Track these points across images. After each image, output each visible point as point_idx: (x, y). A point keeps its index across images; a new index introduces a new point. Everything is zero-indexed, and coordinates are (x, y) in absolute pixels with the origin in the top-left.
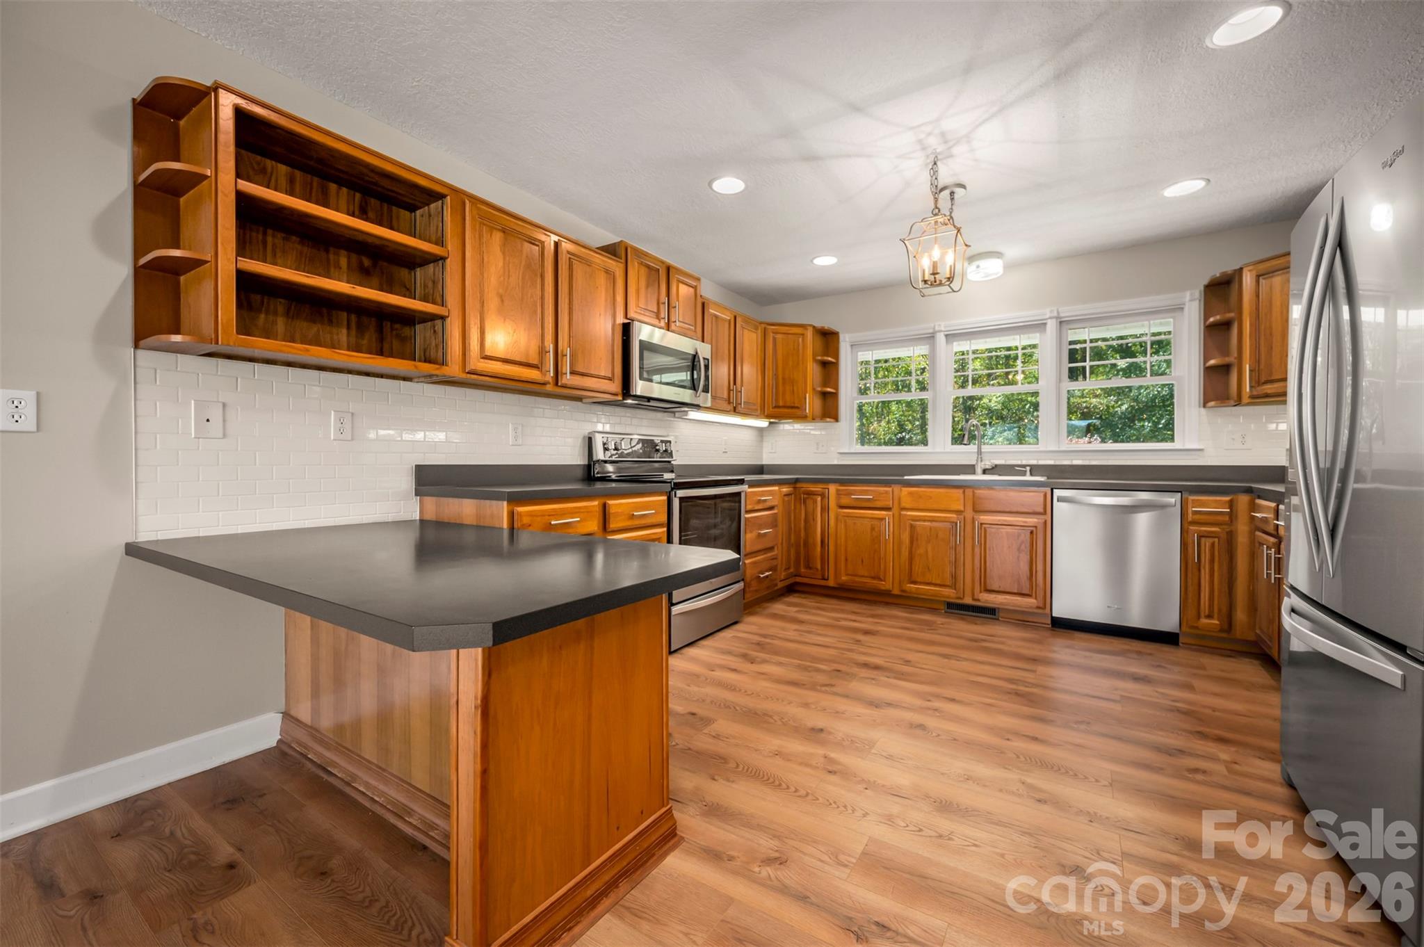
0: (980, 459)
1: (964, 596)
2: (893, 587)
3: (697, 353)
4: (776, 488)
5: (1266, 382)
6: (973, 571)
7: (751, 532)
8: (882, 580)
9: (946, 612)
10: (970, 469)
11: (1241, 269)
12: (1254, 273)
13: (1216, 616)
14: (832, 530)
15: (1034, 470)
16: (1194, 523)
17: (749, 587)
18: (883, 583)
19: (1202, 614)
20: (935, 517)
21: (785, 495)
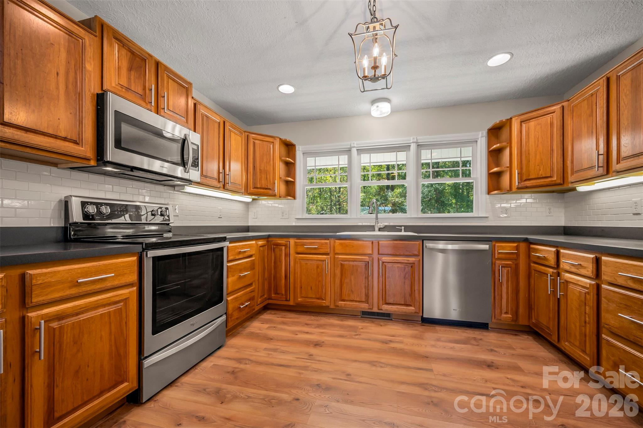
0: (377, 223)
1: (373, 308)
2: (330, 304)
3: (186, 138)
4: (254, 242)
5: (526, 180)
6: (378, 292)
7: (233, 276)
8: (323, 300)
9: (361, 317)
10: (372, 228)
11: (511, 118)
12: (519, 121)
13: (510, 312)
14: (292, 269)
15: (407, 228)
16: (499, 259)
17: (231, 318)
18: (325, 301)
19: (503, 312)
20: (356, 258)
21: (260, 247)
